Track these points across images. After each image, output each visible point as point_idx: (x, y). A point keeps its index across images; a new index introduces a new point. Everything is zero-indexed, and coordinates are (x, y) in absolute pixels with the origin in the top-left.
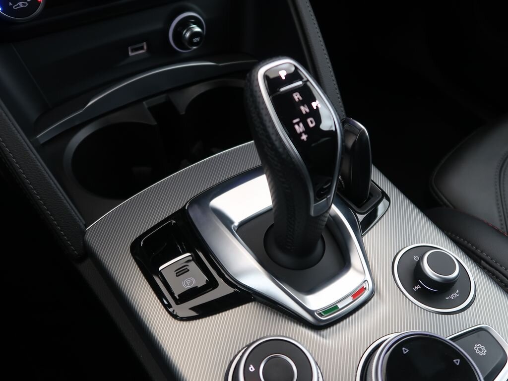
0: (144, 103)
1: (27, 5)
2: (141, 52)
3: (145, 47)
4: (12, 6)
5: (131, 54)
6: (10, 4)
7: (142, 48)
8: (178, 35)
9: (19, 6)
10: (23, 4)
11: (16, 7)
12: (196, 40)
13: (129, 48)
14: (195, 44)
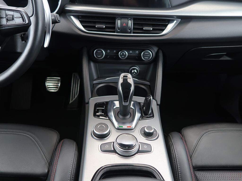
12: (134, 73)
13: (120, 71)
14: (134, 74)
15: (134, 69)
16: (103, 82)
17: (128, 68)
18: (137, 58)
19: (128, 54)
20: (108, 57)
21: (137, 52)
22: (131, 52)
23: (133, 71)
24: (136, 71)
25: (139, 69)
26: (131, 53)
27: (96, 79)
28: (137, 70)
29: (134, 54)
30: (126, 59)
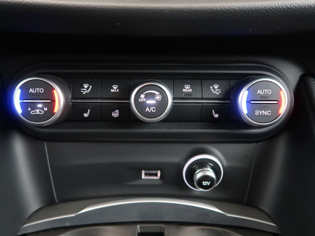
0: (138, 226)
1: (43, 113)
2: (155, 178)
3: (159, 174)
4: (30, 111)
5: (143, 176)
6: (29, 109)
7: (156, 175)
8: (191, 172)
9: (36, 112)
10: (39, 111)
11: (33, 113)
12: (205, 183)
13: (143, 172)
14: (205, 187)
15: (202, 164)
16: (67, 224)
17: (176, 160)
18: (216, 116)
19: (174, 99)
20: (86, 115)
21: (216, 89)
22: (187, 89)
23: (199, 175)
24: (211, 173)
25: (225, 163)
26: (187, 94)
27: (36, 212)
28: (216, 169)
29: (202, 99)
30: (164, 121)
